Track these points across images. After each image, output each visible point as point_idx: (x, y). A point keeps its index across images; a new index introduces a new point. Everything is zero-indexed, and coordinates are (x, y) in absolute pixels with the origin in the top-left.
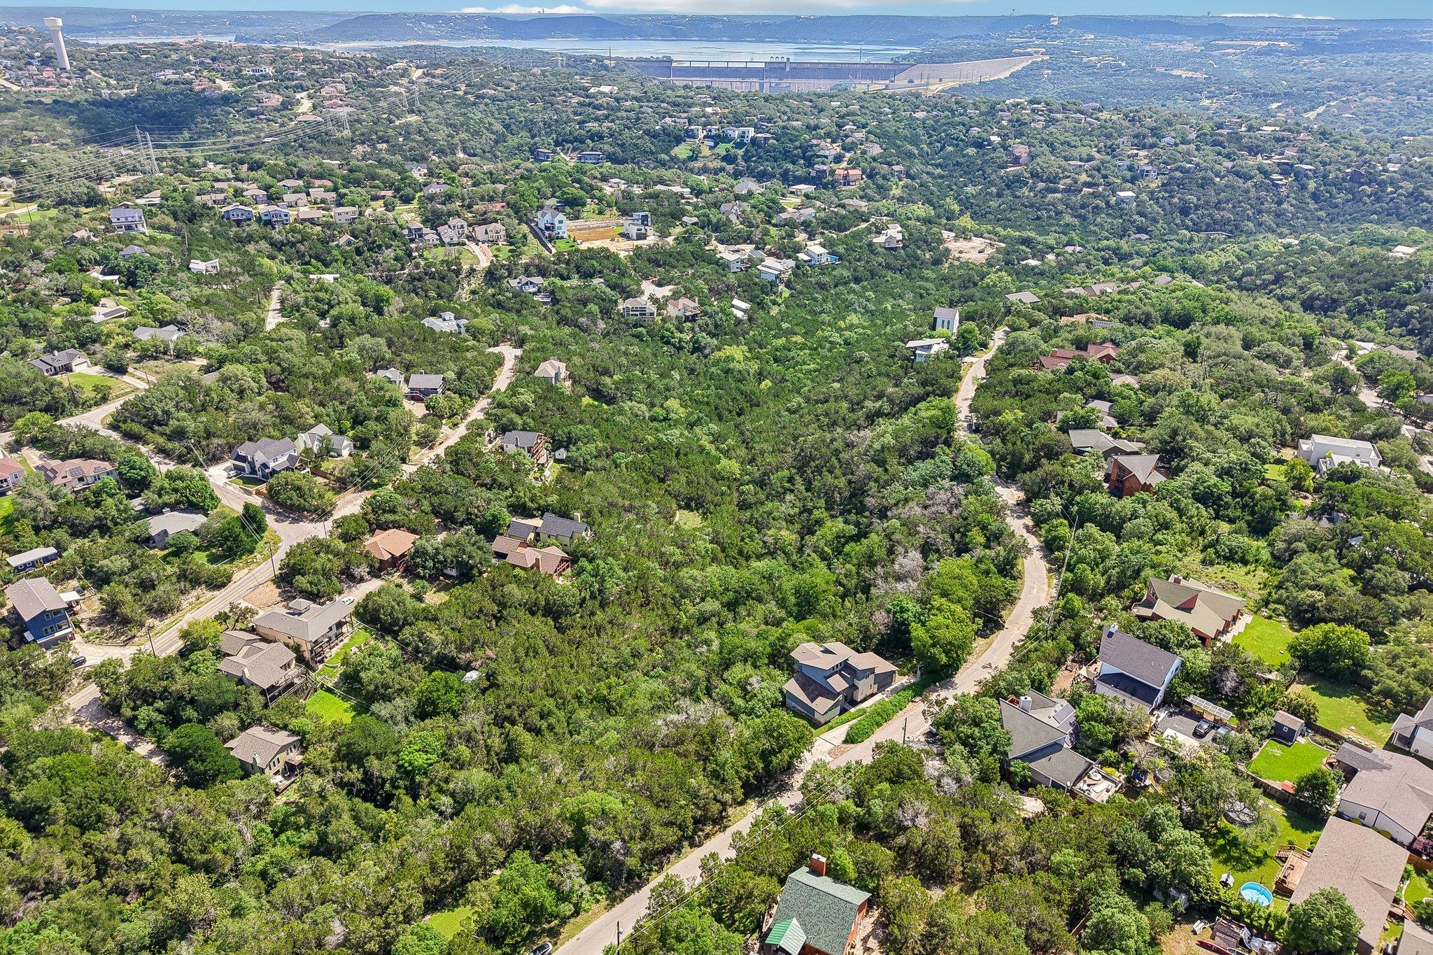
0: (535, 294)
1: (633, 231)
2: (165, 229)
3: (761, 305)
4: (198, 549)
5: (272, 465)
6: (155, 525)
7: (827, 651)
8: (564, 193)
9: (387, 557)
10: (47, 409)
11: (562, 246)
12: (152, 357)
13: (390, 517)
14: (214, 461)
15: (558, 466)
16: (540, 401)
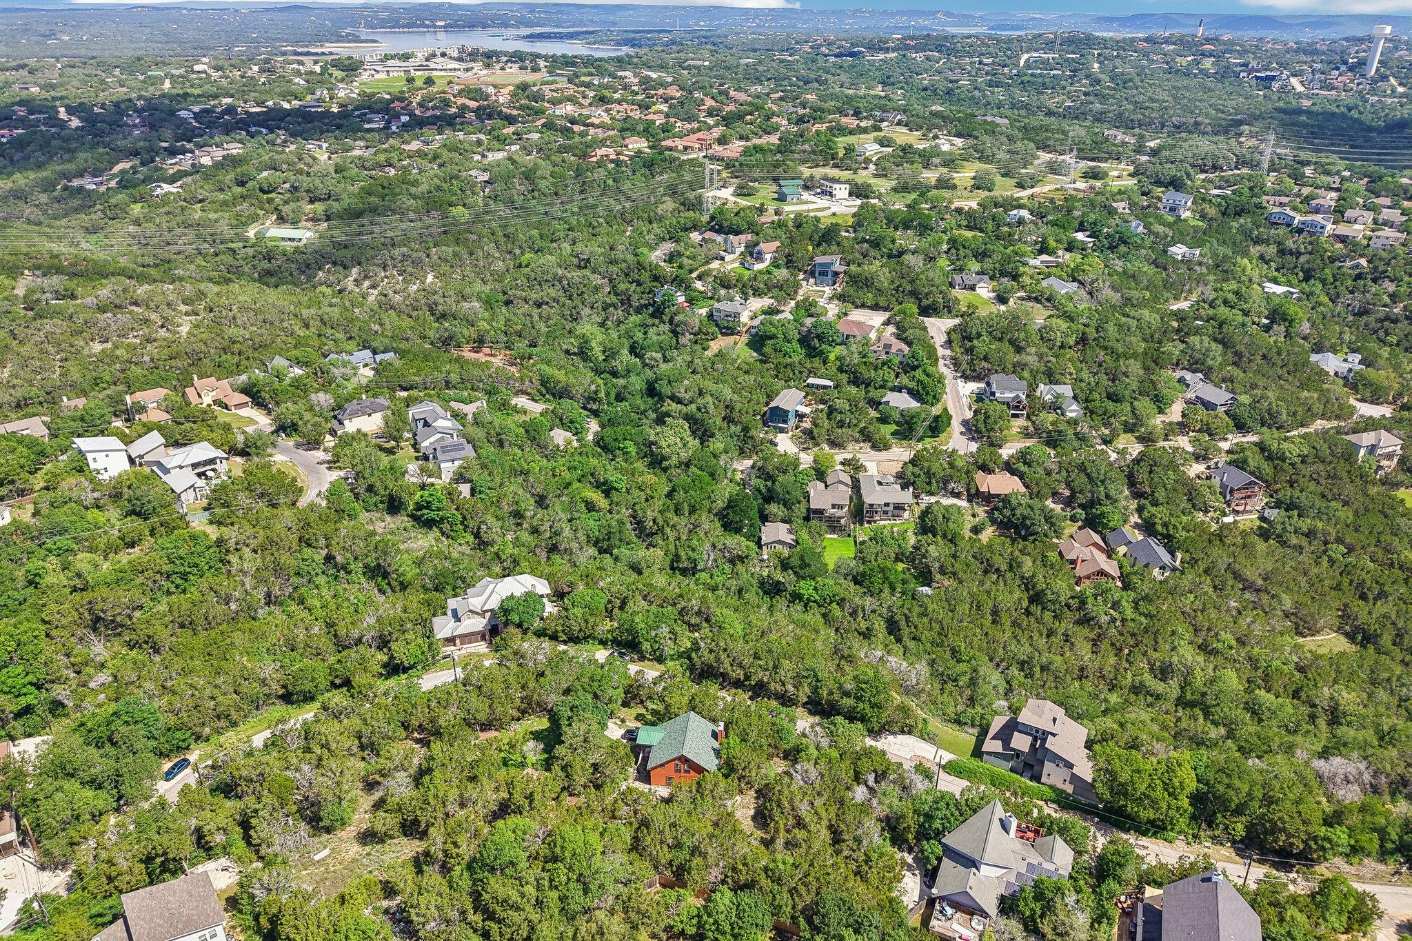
4: (897, 423)
5: (997, 395)
6: (889, 397)
7: (1055, 721)
9: (983, 489)
10: (923, 308)
12: (1037, 300)
13: (1022, 468)
14: (978, 378)
15: (1258, 523)
16: (1310, 460)
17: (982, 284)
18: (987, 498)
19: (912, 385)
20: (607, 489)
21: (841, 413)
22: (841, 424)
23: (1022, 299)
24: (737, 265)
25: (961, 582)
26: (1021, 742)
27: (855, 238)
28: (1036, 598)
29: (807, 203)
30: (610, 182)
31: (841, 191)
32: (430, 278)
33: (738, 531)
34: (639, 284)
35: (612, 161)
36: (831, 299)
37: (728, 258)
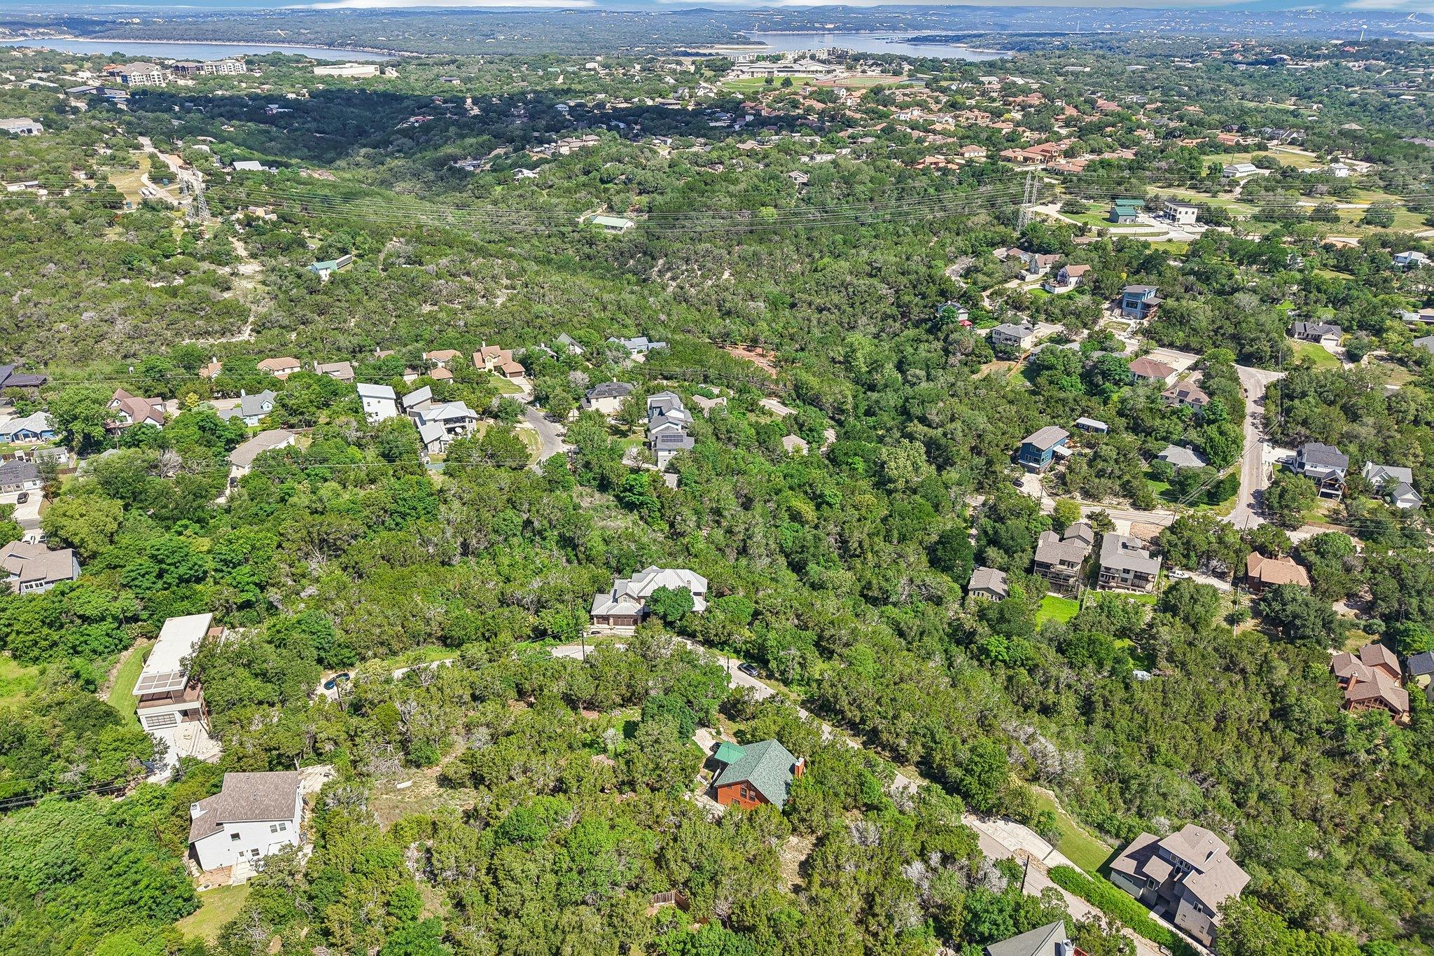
4: (1171, 482)
5: (1307, 467)
6: (1169, 451)
9: (1253, 573)
12: (1401, 362)
13: (1312, 557)
14: (1290, 444)
17: (1329, 336)
18: (1257, 585)
19: (1200, 441)
20: (819, 501)
21: (1105, 460)
22: (1100, 474)
23: (1382, 358)
24: (1037, 286)
25: (1188, 674)
26: (1158, 870)
27: (1182, 269)
28: (1281, 714)
29: (1142, 225)
30: (931, 191)
31: (1187, 216)
32: (726, 275)
33: (946, 569)
34: (924, 297)
35: (938, 169)
36: (1135, 333)
37: (1029, 277)
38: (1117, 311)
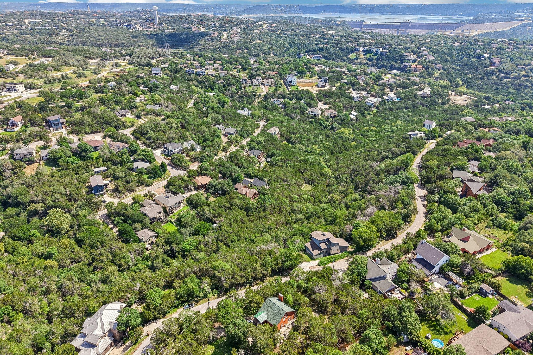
0: (279, 104)
1: (321, 84)
2: (166, 75)
3: (363, 115)
4: (146, 174)
5: (174, 151)
6: (135, 165)
7: (324, 235)
8: (299, 69)
9: (200, 184)
10: (115, 127)
11: (294, 88)
12: (150, 114)
13: (205, 172)
14: (159, 147)
15: (267, 163)
16: (266, 141)
18: (202, 186)
23: (145, 115)
26: (323, 246)
28: (247, 210)
29: (6, 96)
31: (21, 88)
36: (69, 134)
38: (51, 129)
